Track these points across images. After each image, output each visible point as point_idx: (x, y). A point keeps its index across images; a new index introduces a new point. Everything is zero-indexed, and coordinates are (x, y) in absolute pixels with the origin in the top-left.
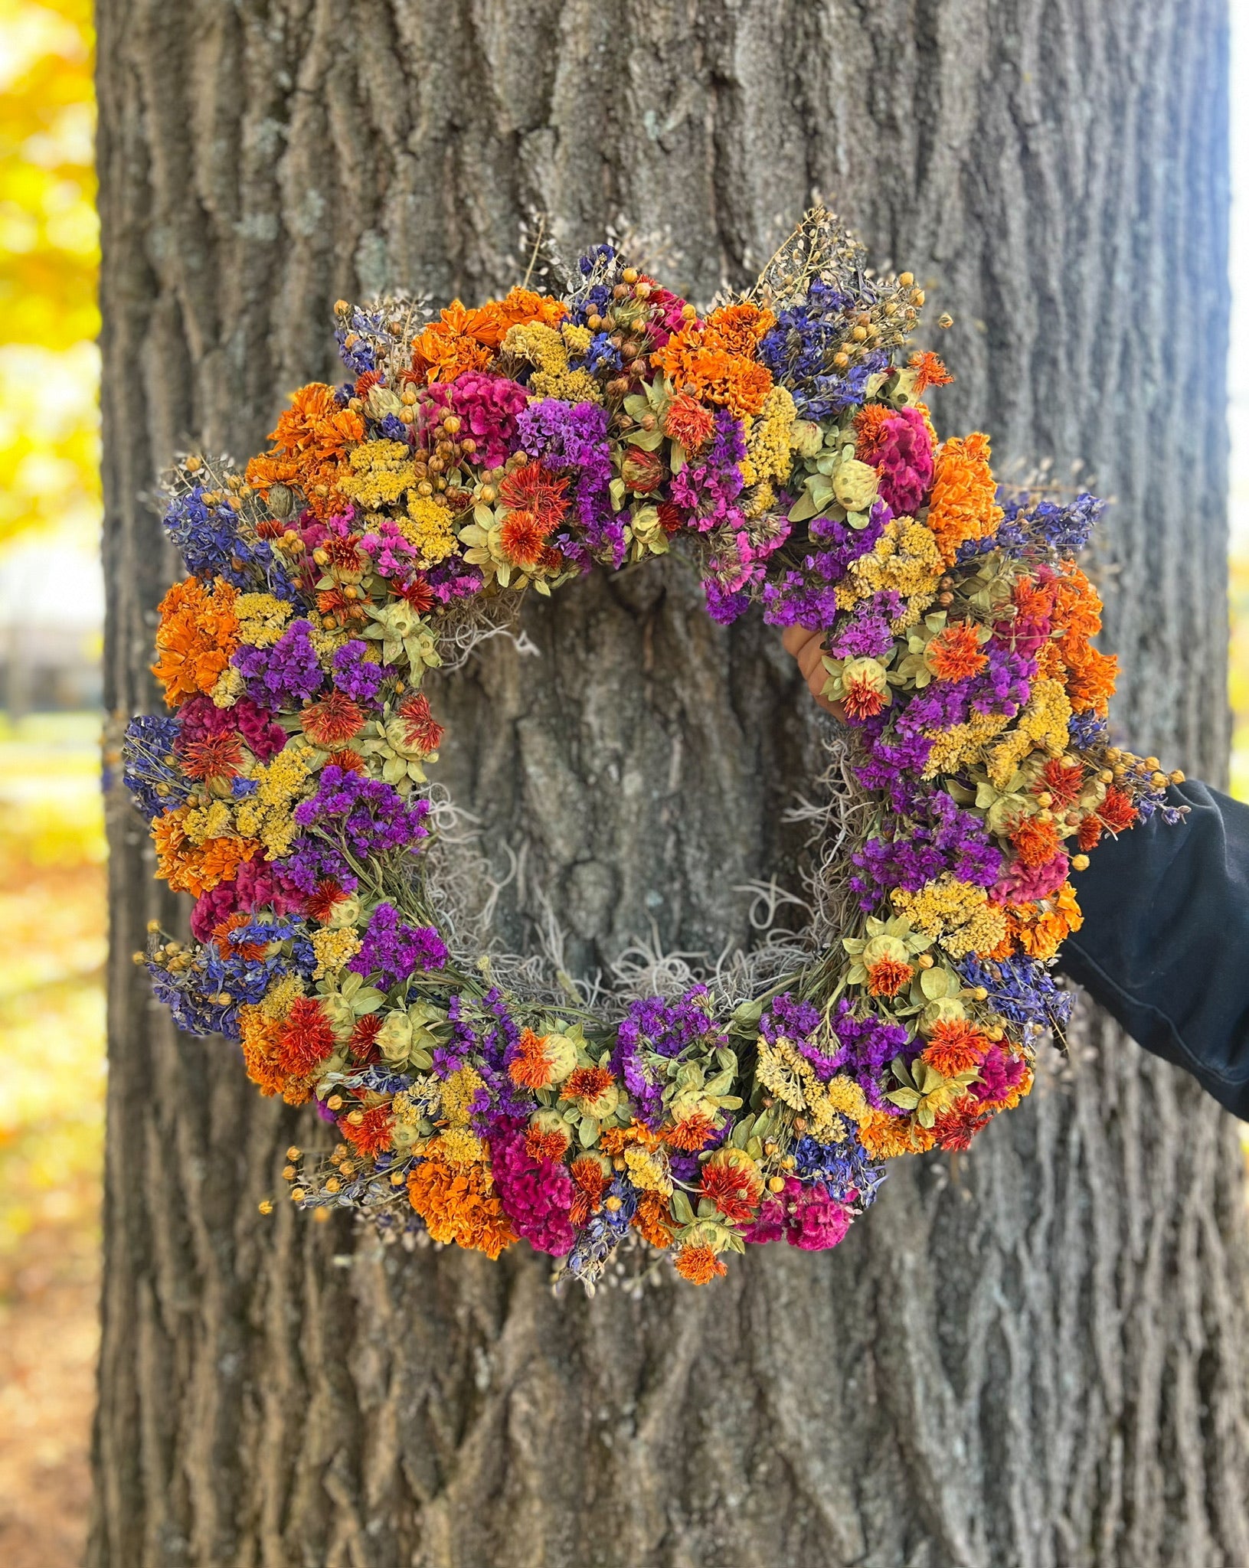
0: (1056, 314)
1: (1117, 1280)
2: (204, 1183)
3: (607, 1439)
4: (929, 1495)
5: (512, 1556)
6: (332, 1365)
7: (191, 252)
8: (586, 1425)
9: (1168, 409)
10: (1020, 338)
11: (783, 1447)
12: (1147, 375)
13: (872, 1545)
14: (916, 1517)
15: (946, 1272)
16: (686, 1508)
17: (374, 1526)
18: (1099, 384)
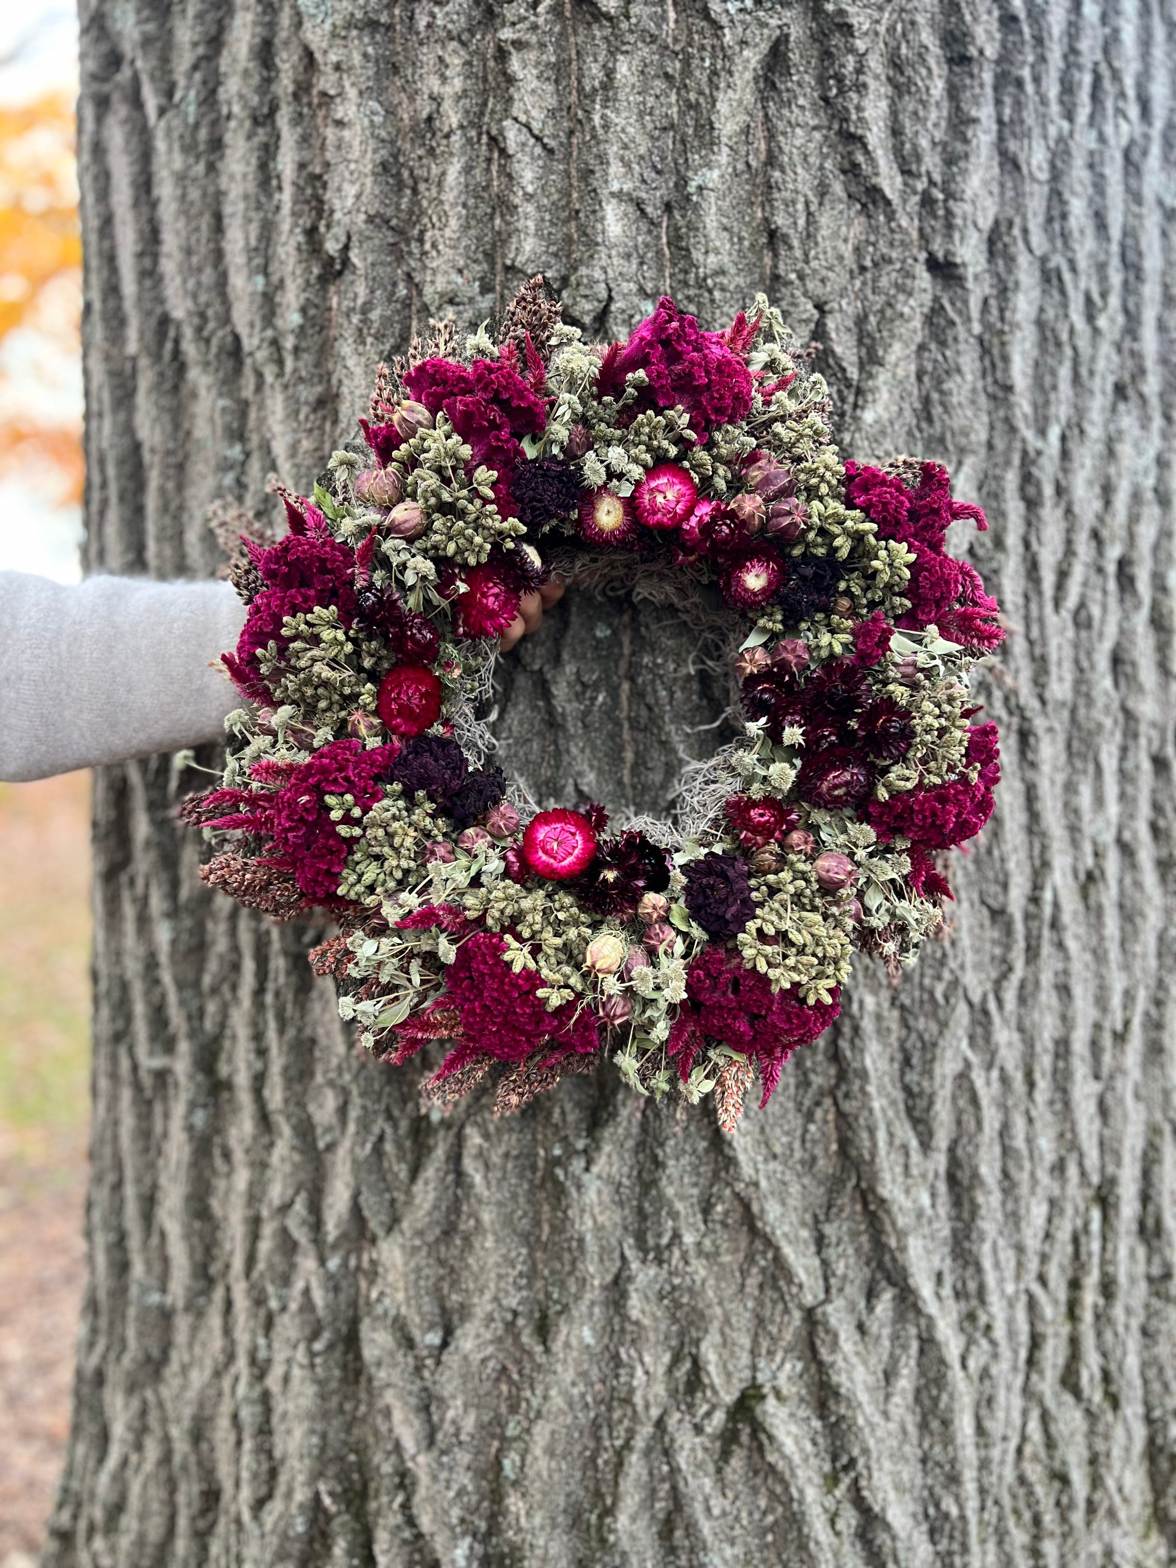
0: (1020, 33)
1: (1095, 1046)
2: (174, 942)
3: (560, 1173)
4: (893, 1243)
5: (467, 1291)
6: (292, 1108)
7: (147, 20)
8: (541, 1164)
9: (1145, 153)
10: (981, 52)
11: (740, 1187)
12: (1120, 112)
13: (834, 1291)
14: (881, 1266)
15: (911, 1022)
16: (641, 1245)
17: (333, 1263)
18: (1070, 116)
